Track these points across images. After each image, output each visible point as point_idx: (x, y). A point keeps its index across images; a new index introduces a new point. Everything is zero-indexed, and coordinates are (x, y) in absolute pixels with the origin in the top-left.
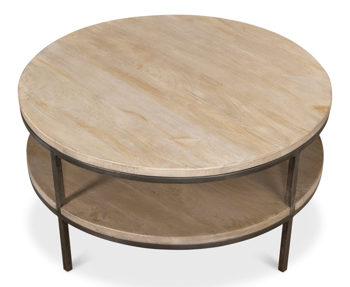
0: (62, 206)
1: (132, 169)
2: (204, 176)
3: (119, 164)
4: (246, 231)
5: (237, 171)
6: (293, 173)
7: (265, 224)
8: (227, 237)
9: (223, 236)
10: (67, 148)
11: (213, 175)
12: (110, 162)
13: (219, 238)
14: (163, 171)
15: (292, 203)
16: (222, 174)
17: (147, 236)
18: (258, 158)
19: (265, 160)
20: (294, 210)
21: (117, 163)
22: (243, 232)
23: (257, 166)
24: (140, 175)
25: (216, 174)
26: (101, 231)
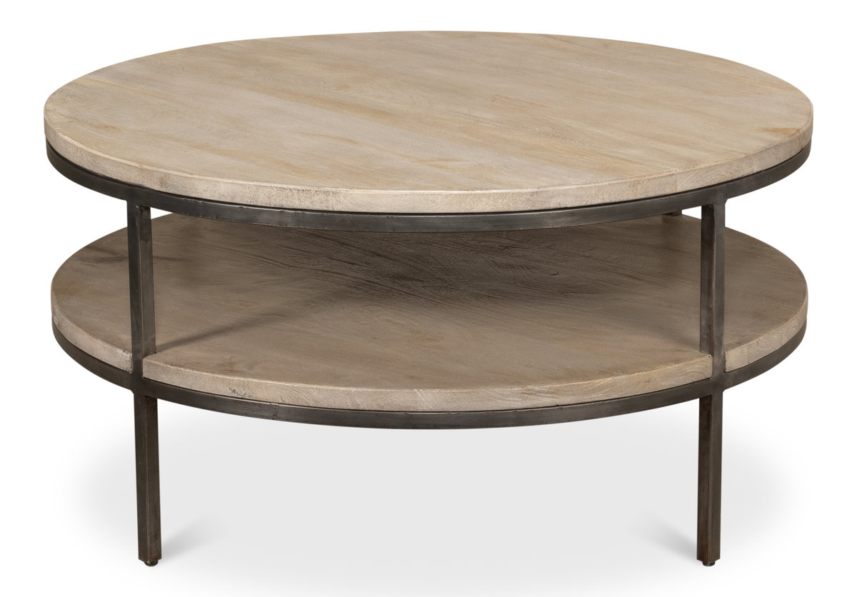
0: (146, 355)
1: (323, 197)
2: (492, 211)
3: (292, 187)
4: (601, 388)
5: (569, 206)
6: (713, 254)
7: (649, 382)
8: (552, 397)
9: (543, 392)
10: (170, 172)
11: (512, 210)
12: (273, 185)
13: (532, 397)
14: (396, 195)
15: (716, 343)
16: (534, 208)
17: (357, 389)
18: (620, 181)
19: (637, 190)
20: (725, 369)
21: (289, 186)
22: (594, 391)
23: (617, 201)
24: (342, 210)
25: (521, 210)
26: (244, 392)
